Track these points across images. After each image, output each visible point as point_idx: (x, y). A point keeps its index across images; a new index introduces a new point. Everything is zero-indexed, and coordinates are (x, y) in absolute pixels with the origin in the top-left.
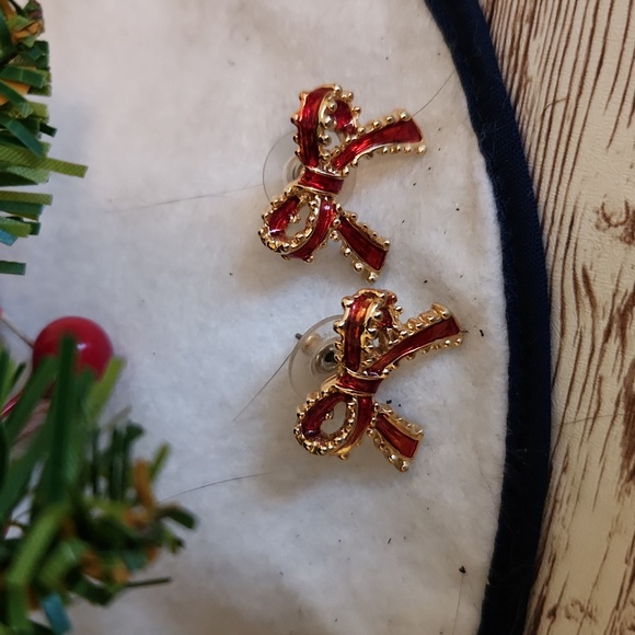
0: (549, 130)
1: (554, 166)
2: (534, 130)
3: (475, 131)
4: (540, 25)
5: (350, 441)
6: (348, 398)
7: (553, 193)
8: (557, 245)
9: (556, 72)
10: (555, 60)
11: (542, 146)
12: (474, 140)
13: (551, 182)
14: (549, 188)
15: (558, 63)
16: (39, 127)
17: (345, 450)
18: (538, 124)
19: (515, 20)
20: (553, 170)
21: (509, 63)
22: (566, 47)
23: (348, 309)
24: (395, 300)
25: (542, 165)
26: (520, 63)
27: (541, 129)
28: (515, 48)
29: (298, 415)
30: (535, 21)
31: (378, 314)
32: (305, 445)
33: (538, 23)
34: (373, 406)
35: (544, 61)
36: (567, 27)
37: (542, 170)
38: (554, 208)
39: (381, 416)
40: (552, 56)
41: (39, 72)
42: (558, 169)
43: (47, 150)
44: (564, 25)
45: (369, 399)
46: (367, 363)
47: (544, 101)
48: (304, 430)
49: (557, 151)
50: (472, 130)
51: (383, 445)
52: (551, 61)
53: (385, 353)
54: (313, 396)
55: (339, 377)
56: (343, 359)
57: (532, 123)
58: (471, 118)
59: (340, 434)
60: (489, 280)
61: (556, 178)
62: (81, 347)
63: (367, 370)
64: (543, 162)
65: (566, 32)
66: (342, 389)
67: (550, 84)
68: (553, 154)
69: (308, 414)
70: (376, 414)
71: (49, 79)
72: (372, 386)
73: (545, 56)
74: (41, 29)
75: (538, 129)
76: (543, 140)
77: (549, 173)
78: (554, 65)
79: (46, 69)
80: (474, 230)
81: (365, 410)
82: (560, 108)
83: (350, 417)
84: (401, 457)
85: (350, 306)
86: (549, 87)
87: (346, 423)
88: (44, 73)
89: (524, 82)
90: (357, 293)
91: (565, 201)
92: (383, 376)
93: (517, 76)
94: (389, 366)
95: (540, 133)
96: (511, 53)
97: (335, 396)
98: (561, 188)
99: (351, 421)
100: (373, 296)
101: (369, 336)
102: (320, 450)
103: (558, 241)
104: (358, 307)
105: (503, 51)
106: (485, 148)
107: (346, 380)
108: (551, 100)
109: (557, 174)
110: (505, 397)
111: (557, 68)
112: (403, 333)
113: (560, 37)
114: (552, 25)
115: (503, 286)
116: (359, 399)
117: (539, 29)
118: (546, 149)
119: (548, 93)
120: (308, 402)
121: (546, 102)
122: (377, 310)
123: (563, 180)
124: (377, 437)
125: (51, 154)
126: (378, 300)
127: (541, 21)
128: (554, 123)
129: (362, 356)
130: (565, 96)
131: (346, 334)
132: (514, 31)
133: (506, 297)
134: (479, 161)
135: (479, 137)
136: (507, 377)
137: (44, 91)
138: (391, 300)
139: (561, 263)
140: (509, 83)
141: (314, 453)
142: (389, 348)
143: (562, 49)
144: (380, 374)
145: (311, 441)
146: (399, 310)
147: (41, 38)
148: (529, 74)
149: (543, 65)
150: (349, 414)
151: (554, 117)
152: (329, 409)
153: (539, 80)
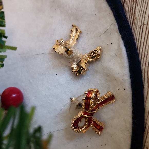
0: (142, 31)
1: (144, 41)
2: (138, 32)
3: (120, 34)
4: (139, 3)
5: (86, 128)
6: (86, 118)
7: (144, 49)
8: (146, 63)
9: (144, 15)
10: (143, 12)
11: (140, 36)
12: (120, 36)
13: (143, 46)
14: (143, 47)
15: (144, 13)
16: (3, 36)
17: (85, 131)
18: (139, 30)
19: (131, 2)
20: (144, 42)
21: (130, 13)
22: (147, 8)
23: (86, 95)
24: (99, 91)
25: (141, 41)
26: (133, 13)
27: (140, 31)
28: (131, 9)
29: (72, 122)
30: (137, 2)
31: (94, 96)
32: (74, 130)
33: (138, 2)
34: (92, 119)
35: (140, 12)
36: (147, 3)
37: (141, 42)
38: (145, 53)
39: (94, 121)
40: (143, 11)
41: (2, 20)
42: (145, 42)
43: (5, 43)
44: (146, 2)
45: (91, 117)
46: (91, 109)
47: (140, 23)
48: (74, 126)
49: (145, 37)
50: (119, 34)
51: (94, 129)
52: (142, 13)
53: (95, 105)
54: (76, 117)
55: (83, 112)
56: (85, 108)
57: (137, 30)
58: (119, 30)
59: (83, 127)
60: (126, 74)
61: (145, 45)
62: (14, 95)
63: (91, 110)
64: (141, 40)
65: (146, 4)
66: (84, 115)
67: (142, 19)
68: (144, 38)
69: (75, 121)
70: (93, 121)
71: (5, 22)
72: (92, 114)
73: (141, 11)
74: (2, 8)
75: (139, 31)
76: (141, 34)
77: (143, 43)
78: (143, 13)
79: (4, 19)
80: (121, 61)
81: (90, 121)
82: (145, 26)
83: (86, 123)
84: (99, 131)
85: (87, 94)
86: (142, 20)
87: (85, 124)
88: (3, 20)
89: (135, 18)
90: (88, 90)
91: (148, 51)
92: (95, 111)
93: (133, 17)
94: (96, 109)
95: (140, 32)
96: (131, 11)
97: (82, 117)
98: (146, 47)
99: (87, 124)
100: (93, 91)
101: (92, 102)
102: (78, 131)
103: (146, 62)
104: (89, 94)
105: (128, 10)
106: (123, 38)
107: (85, 113)
108: (142, 24)
109: (145, 43)
110: (131, 106)
111: (144, 14)
112: (101, 100)
113: (145, 6)
114: (142, 3)
115: (130, 76)
116: (88, 118)
117: (139, 4)
118: (142, 37)
119: (142, 21)
120: (75, 119)
121: (141, 24)
122: (94, 95)
123: (147, 45)
124: (93, 126)
125: (6, 44)
126: (94, 92)
127: (139, 2)
128: (144, 29)
129: (90, 107)
130: (147, 23)
131: (86, 101)
132: (131, 5)
133: (131, 79)
134: (122, 42)
135: (122, 35)
136: (132, 100)
137: (4, 26)
138: (97, 92)
139: (147, 68)
140: (130, 22)
141: (77, 132)
142: (97, 104)
143: (145, 9)
144: (94, 111)
145: (76, 129)
146: (99, 94)
147: (2, 10)
148: (136, 16)
149: (140, 14)
150: (86, 122)
151: (144, 28)
152: (80, 120)
153: (139, 18)
